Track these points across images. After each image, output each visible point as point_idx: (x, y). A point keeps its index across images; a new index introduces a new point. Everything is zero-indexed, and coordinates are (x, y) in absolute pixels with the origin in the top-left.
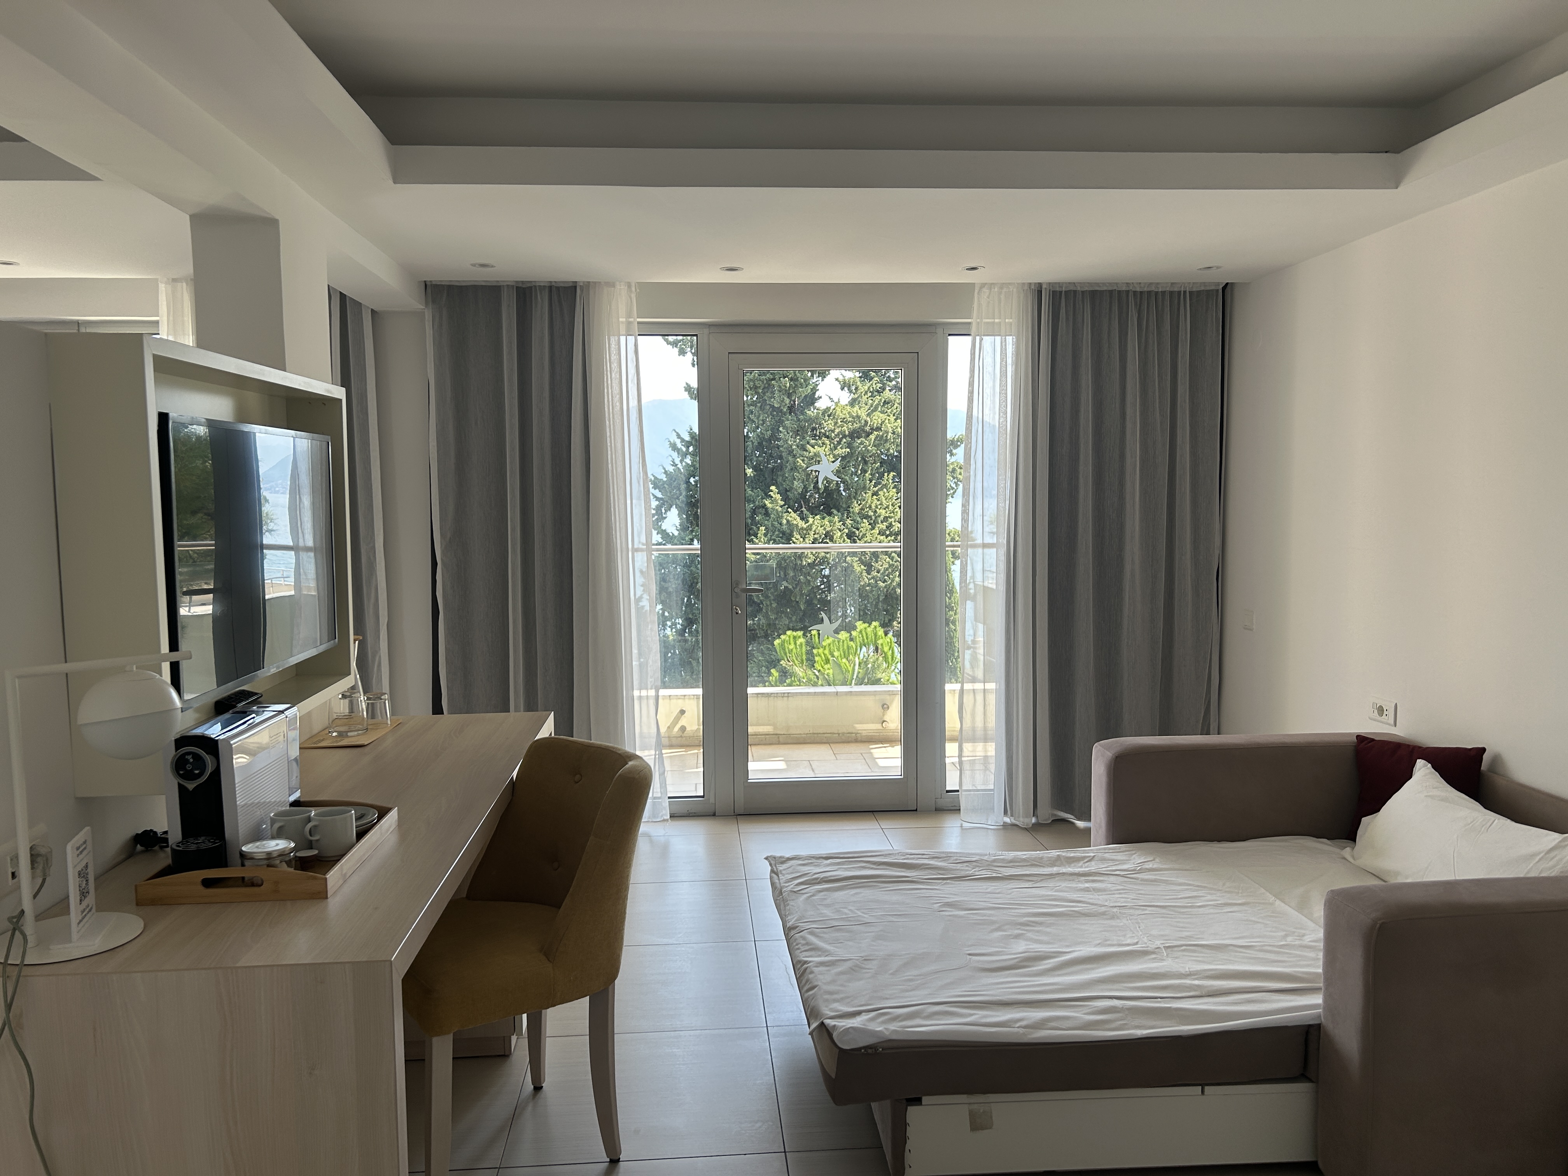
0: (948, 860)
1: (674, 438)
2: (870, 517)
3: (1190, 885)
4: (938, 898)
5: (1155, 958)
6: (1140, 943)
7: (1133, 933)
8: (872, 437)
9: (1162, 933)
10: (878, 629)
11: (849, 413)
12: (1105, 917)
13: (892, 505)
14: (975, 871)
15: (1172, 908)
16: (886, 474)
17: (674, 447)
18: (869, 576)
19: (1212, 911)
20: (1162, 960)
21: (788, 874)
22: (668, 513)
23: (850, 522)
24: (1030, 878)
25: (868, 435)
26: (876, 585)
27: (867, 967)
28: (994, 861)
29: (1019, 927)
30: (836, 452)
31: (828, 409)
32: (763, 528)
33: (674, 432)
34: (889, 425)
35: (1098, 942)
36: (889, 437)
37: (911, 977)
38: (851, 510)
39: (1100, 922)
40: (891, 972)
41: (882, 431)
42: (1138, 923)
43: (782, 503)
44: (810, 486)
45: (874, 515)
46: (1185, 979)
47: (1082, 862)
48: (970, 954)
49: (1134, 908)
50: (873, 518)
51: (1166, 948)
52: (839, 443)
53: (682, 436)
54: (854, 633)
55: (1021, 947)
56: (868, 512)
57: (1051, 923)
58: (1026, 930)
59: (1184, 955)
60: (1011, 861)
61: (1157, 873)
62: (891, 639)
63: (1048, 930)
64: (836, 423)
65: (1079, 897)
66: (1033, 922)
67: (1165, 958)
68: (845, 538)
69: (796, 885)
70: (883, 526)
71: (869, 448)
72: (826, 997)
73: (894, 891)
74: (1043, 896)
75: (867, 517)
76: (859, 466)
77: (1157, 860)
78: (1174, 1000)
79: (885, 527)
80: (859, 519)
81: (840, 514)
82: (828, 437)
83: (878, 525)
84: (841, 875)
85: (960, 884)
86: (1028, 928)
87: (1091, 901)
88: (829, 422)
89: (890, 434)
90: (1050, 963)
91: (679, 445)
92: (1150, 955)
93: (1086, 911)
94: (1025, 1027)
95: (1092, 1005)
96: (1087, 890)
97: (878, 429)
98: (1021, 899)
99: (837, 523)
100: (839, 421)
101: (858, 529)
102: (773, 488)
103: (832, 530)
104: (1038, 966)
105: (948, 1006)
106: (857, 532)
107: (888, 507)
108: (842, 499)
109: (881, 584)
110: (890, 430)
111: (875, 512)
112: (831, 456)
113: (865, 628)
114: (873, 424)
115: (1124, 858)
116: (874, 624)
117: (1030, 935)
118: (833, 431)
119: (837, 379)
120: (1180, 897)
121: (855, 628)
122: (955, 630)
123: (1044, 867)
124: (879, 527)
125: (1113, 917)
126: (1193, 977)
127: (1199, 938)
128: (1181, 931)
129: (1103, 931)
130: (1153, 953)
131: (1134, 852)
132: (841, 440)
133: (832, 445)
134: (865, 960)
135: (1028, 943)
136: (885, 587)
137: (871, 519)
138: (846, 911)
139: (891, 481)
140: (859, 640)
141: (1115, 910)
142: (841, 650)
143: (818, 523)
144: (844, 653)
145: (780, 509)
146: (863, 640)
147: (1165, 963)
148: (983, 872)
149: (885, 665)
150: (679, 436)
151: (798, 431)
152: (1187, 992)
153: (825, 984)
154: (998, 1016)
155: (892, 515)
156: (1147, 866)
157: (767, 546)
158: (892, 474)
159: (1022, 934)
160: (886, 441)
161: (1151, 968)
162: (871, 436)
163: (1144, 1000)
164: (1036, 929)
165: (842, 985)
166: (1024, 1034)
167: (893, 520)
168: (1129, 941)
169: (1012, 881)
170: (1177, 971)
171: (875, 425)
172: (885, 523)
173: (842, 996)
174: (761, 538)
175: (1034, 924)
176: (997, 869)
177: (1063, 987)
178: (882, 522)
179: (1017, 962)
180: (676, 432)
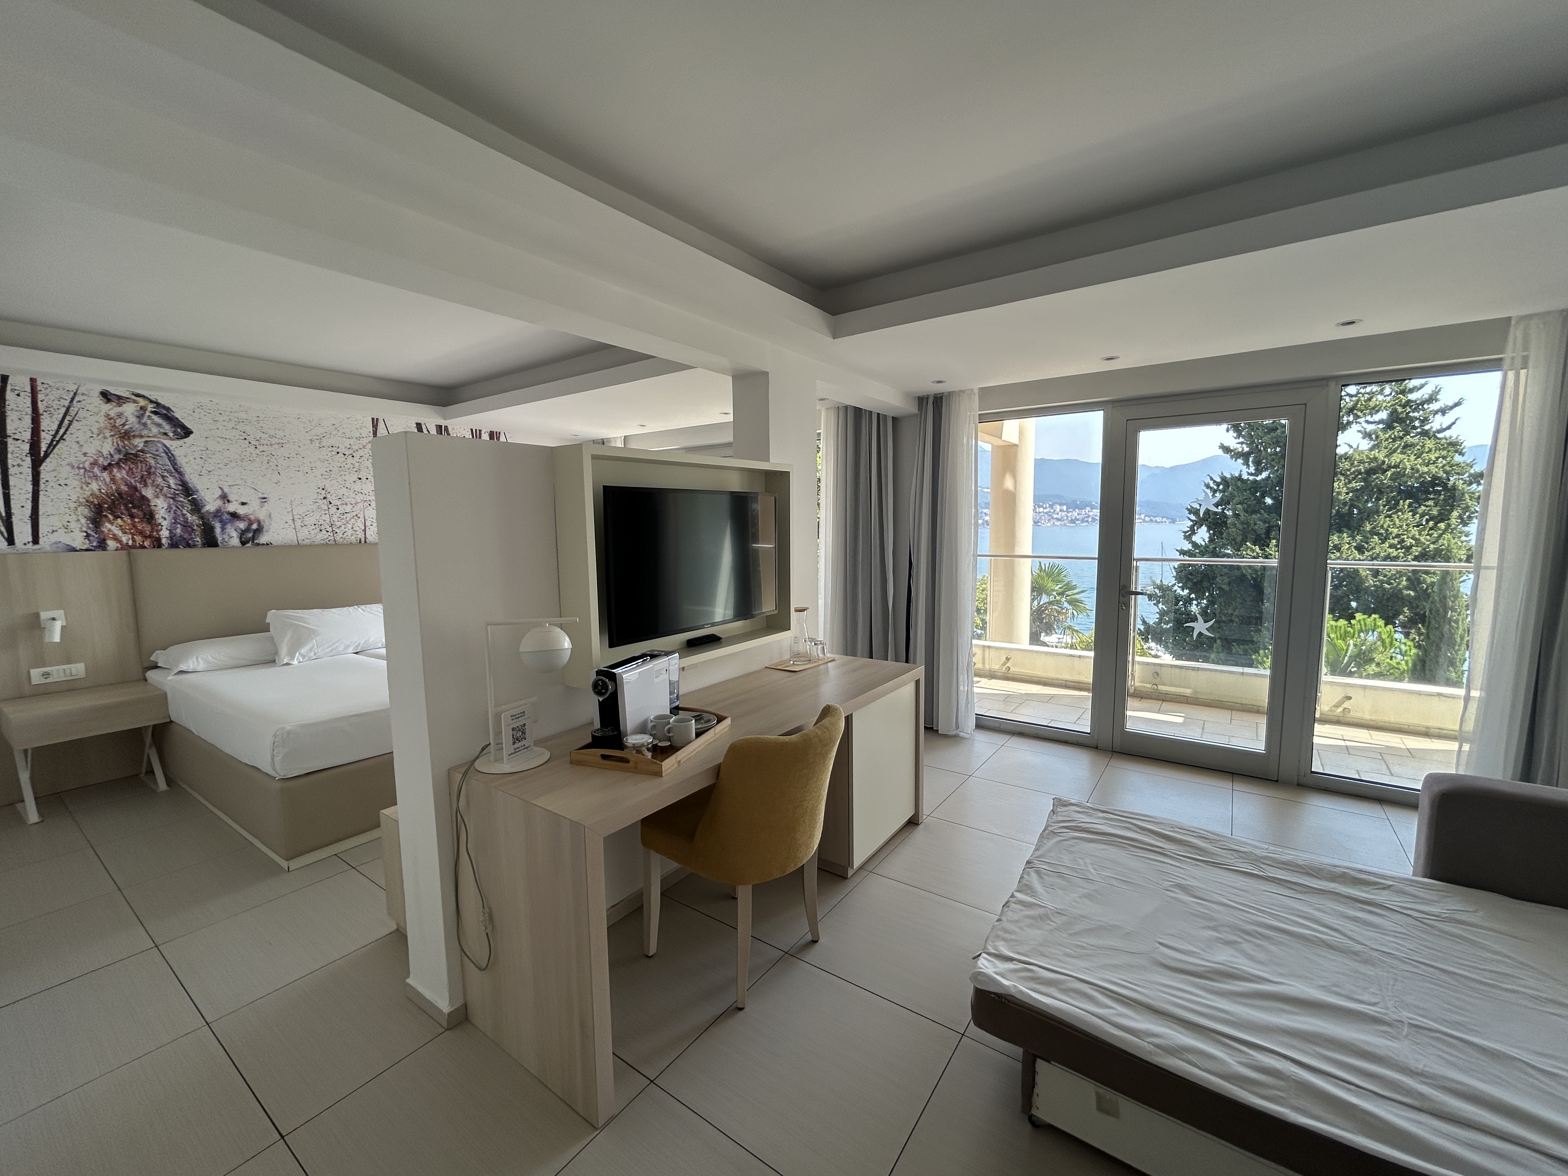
0: (1215, 843)
1: (1208, 480)
2: (1381, 534)
3: (1509, 957)
4: (1174, 877)
5: (1384, 1032)
6: (1381, 1005)
7: (1380, 990)
8: (1389, 473)
9: (1421, 1005)
10: (1378, 620)
11: (1367, 456)
12: (1355, 957)
13: (1406, 525)
14: (1237, 862)
15: (1462, 979)
16: (1401, 501)
17: (1208, 486)
18: (1375, 580)
19: (1526, 1003)
20: (1397, 1038)
21: (1061, 816)
22: (1199, 530)
23: (1360, 538)
24: (1294, 887)
25: (1385, 471)
26: (1382, 587)
27: (1054, 919)
28: (1265, 858)
29: (1239, 933)
30: (1350, 486)
31: (1346, 453)
33: (1208, 476)
34: (1407, 463)
35: (1322, 983)
36: (1407, 472)
37: (1085, 945)
38: (1362, 529)
39: (1346, 961)
40: (1070, 932)
41: (1399, 468)
42: (1396, 980)
45: (1386, 532)
46: (1411, 1077)
47: (1373, 887)
48: (1160, 943)
49: (1402, 960)
50: (1385, 535)
51: (1412, 1025)
52: (1354, 479)
53: (1214, 479)
54: (1353, 622)
55: (1223, 957)
56: (1379, 530)
57: (1280, 942)
58: (1246, 940)
59: (1431, 1045)
60: (1283, 863)
61: (1470, 928)
62: (1390, 629)
63: (1273, 948)
64: (1352, 464)
65: (1337, 924)
66: (1260, 934)
67: (1400, 1037)
68: (1353, 549)
69: (1060, 827)
70: (1396, 541)
71: (1385, 482)
72: (1001, 933)
73: (1136, 857)
74: (1293, 909)
75: (1378, 534)
76: (1374, 495)
77: (1480, 914)
78: (1375, 1097)
79: (1396, 542)
80: (1369, 535)
81: (1350, 532)
82: (1343, 475)
83: (1389, 541)
84: (1101, 830)
85: (1210, 869)
86: (1247, 937)
87: (1349, 933)
88: (1346, 463)
89: (1408, 470)
90: (1241, 986)
91: (1212, 485)
92: (1383, 1025)
93: (1335, 943)
94: (1157, 1046)
95: (1252, 1056)
96: (1355, 919)
97: (1396, 467)
98: (1264, 905)
99: (1345, 538)
100: (1355, 462)
101: (1367, 543)
103: (1340, 544)
104: (1228, 984)
105: (1090, 988)
106: (1366, 546)
107: (1401, 526)
108: (1354, 520)
109: (1387, 586)
110: (1409, 467)
111: (1387, 530)
112: (1345, 489)
113: (1364, 619)
114: (1391, 463)
115: (1436, 898)
116: (1374, 616)
117: (1246, 946)
118: (1349, 470)
119: (1359, 431)
120: (1484, 967)
121: (1354, 618)
122: (1457, 628)
123: (1320, 878)
124: (1389, 542)
125: (1365, 962)
126: (1422, 1079)
127: (1471, 1030)
128: (1452, 1012)
129: (1339, 973)
130: (1389, 1024)
131: (1450, 894)
132: (1356, 476)
133: (1347, 480)
134: (1058, 913)
135: (1237, 954)
136: (1391, 588)
137: (1383, 536)
138: (1081, 862)
139: (1406, 507)
140: (1357, 627)
141: (1375, 954)
142: (1338, 633)
144: (1341, 635)
146: (1361, 628)
147: (1395, 1045)
148: (1245, 865)
149: (1381, 649)
150: (1212, 479)
152: (1403, 1095)
153: (1008, 921)
154: (1136, 1020)
155: (1405, 533)
156: (1458, 916)
158: (1408, 501)
159: (1236, 942)
160: (1404, 475)
161: (1369, 1043)
162: (1387, 473)
163: (1329, 1078)
164: (1258, 942)
165: (1021, 928)
166: (1150, 1052)
167: (1405, 536)
168: (1366, 998)
169: (1270, 883)
170: (1402, 1062)
171: (1393, 464)
172: (1396, 539)
173: (1013, 937)
175: (1259, 936)
176: (1263, 866)
177: (1235, 1020)
178: (1393, 538)
179: (1204, 971)
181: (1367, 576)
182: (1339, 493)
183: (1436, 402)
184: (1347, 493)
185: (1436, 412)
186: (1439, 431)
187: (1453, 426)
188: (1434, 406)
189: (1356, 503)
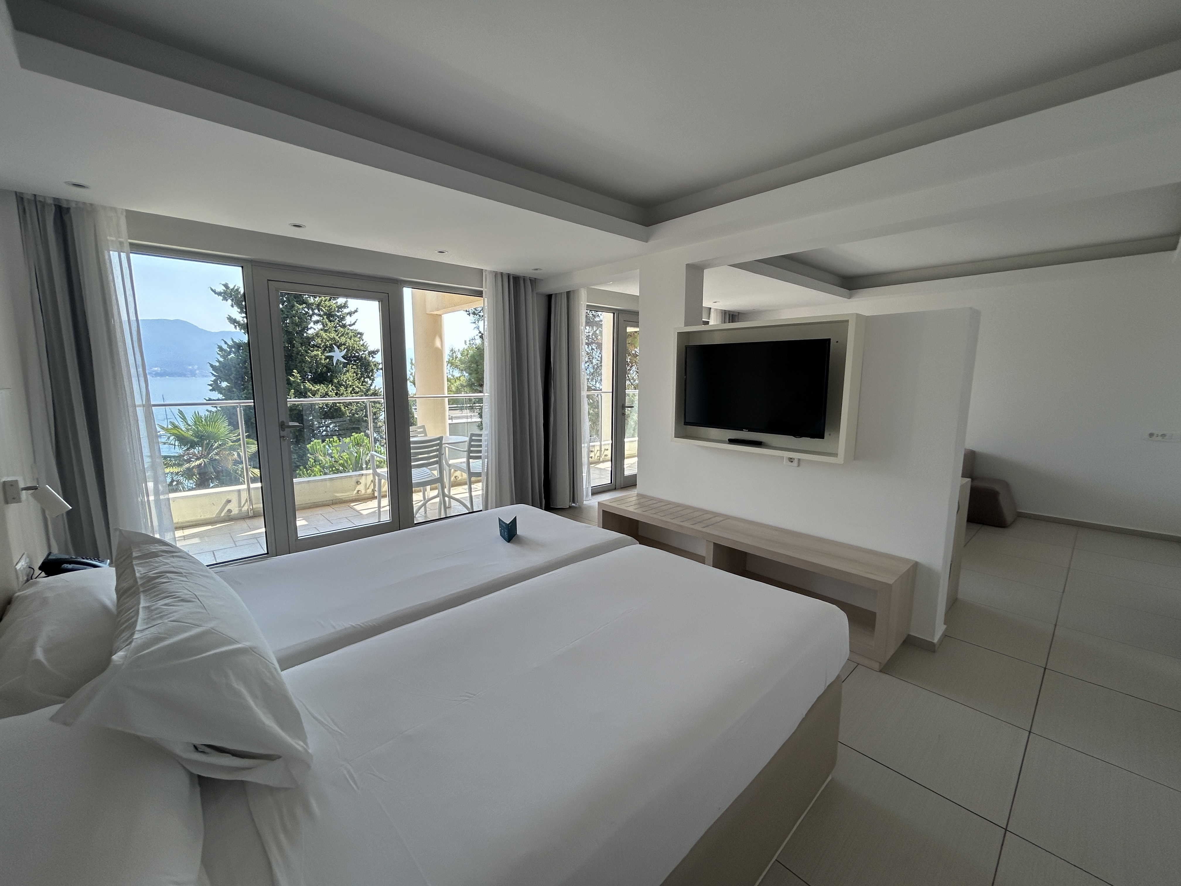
17: (221, 349)
32: (293, 390)
33: (222, 340)
43: (300, 378)
44: (313, 370)
50: (345, 385)
97: (344, 344)
100: (324, 340)
102: (294, 371)
143: (321, 388)
145: (299, 381)
150: (226, 343)
151: (302, 343)
157: (295, 399)
174: (291, 395)
180: (224, 341)
181: (346, 411)
182: (321, 359)
183: (347, 308)
184: (325, 359)
185: (348, 314)
186: (350, 325)
187: (356, 323)
188: (346, 311)
189: (328, 366)
